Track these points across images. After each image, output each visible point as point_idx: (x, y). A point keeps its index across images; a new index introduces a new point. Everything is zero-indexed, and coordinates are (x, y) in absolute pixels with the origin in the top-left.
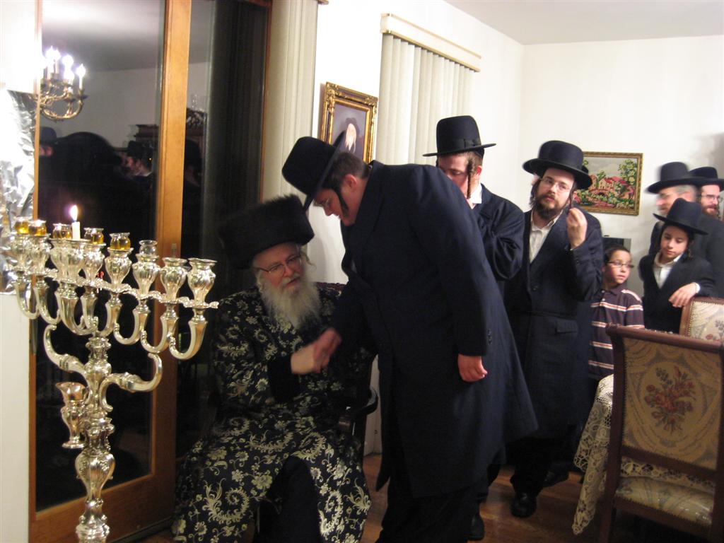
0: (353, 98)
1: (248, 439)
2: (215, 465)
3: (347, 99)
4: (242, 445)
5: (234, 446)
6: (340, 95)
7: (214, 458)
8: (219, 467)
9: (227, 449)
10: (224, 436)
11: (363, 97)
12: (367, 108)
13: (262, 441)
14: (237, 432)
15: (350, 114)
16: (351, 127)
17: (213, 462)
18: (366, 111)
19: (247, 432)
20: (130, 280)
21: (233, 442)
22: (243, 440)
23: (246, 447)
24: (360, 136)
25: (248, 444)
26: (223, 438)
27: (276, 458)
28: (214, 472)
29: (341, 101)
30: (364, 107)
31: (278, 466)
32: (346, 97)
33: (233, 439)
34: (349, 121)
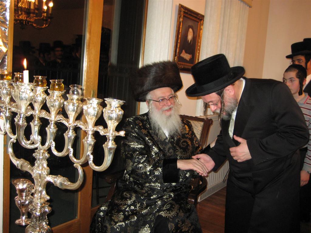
0: (192, 14)
1: (135, 206)
2: (117, 225)
3: (189, 14)
4: (132, 211)
5: (128, 211)
6: (186, 11)
7: (116, 220)
8: (119, 225)
9: (124, 214)
10: (121, 204)
11: (197, 14)
12: (199, 21)
13: (144, 207)
14: (129, 202)
15: (190, 23)
16: (191, 30)
17: (116, 223)
18: (198, 22)
19: (134, 202)
20: (63, 112)
21: (127, 209)
22: (132, 207)
23: (134, 212)
24: (195, 36)
25: (136, 210)
26: (120, 206)
27: (152, 217)
28: (117, 229)
29: (187, 15)
30: (197, 20)
31: (153, 221)
32: (189, 13)
33: (127, 207)
34: (190, 27)
